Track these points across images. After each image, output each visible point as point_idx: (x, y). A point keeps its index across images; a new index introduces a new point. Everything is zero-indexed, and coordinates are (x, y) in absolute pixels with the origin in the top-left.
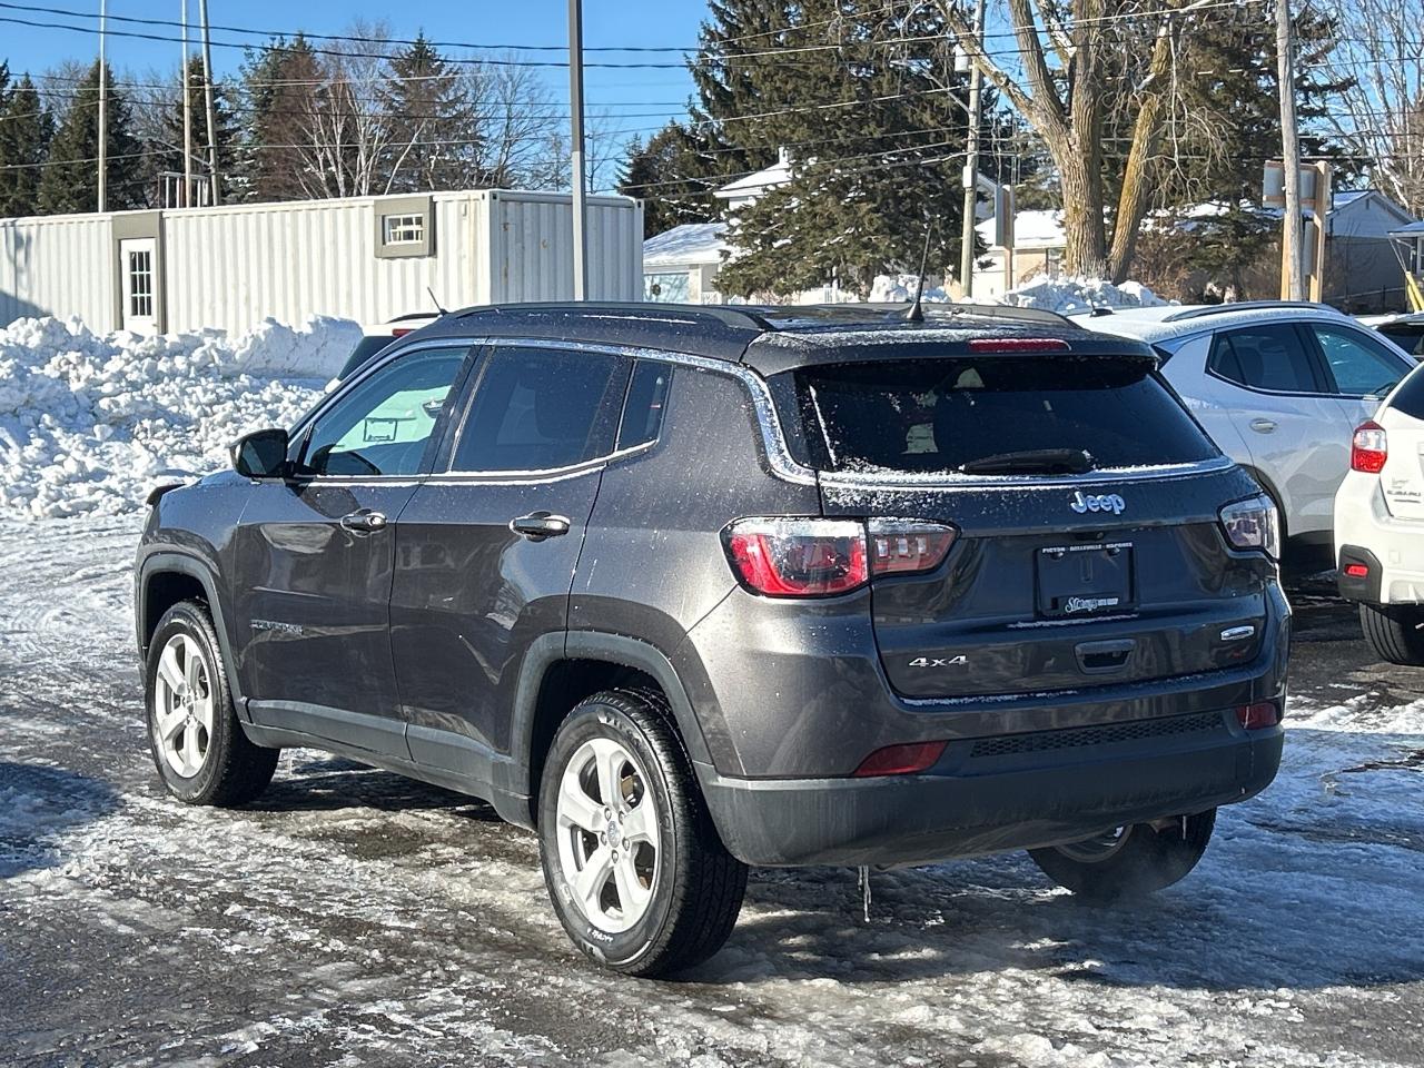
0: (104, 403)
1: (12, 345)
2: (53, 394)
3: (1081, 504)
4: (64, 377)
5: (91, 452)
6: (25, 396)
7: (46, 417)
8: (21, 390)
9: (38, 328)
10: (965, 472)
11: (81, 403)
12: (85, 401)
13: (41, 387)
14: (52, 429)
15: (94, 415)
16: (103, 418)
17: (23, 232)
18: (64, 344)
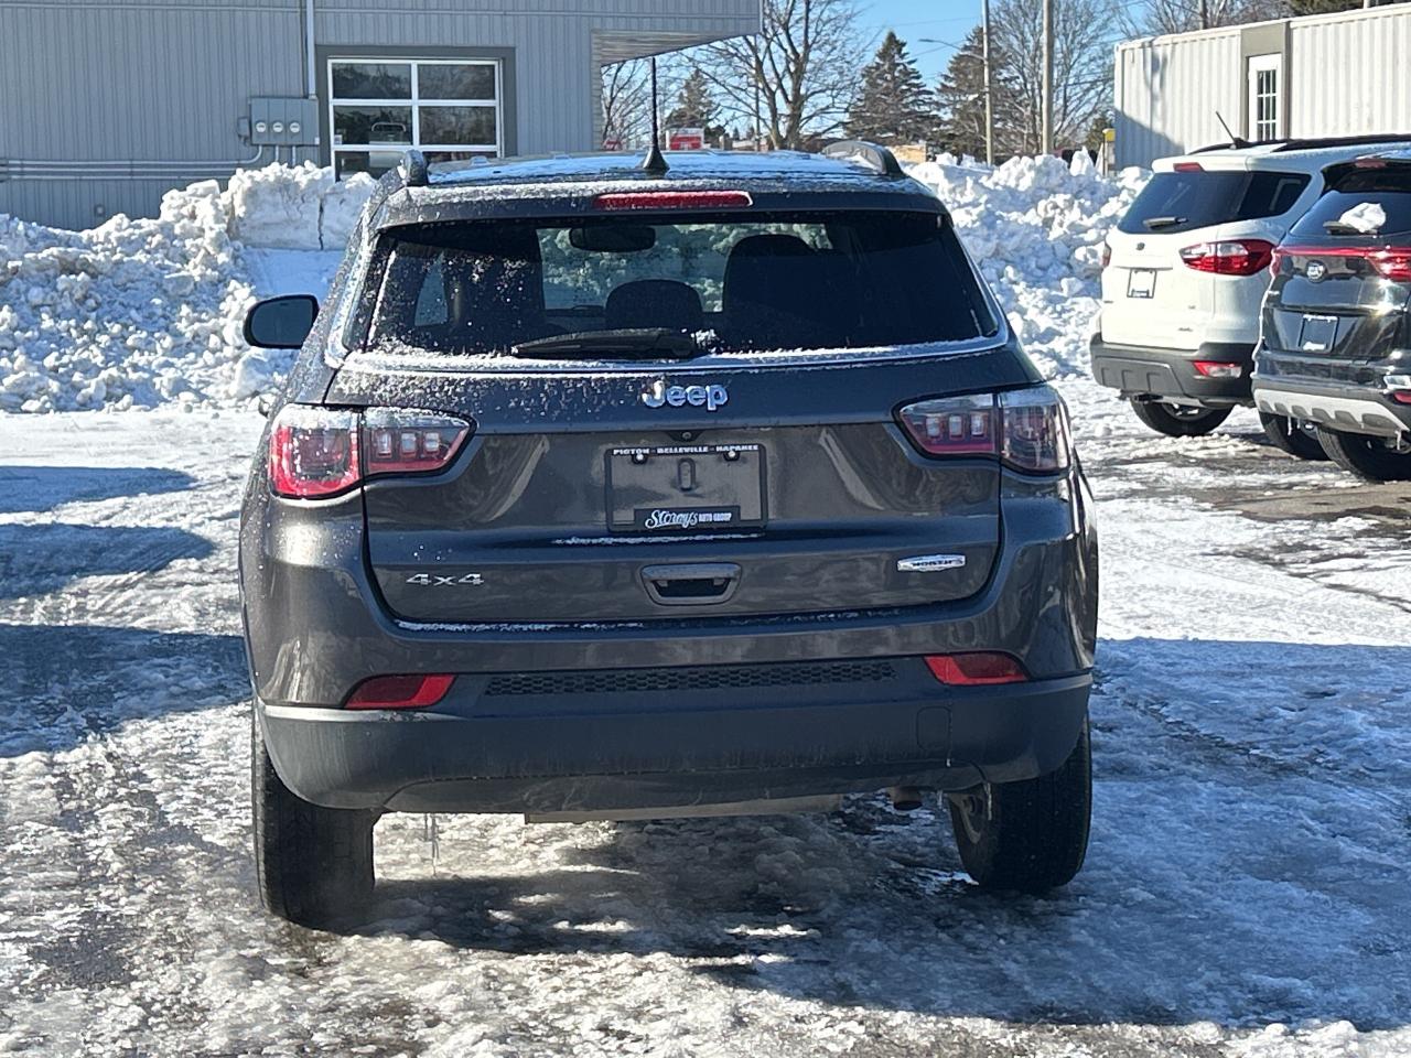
0: (1080, 253)
1: (999, 188)
2: (1027, 242)
3: (658, 396)
4: (1048, 223)
5: (1050, 309)
6: (992, 245)
7: (1010, 270)
8: (987, 239)
9: (1031, 168)
10: (518, 356)
11: (1058, 252)
12: (1062, 250)
13: (1012, 235)
14: (1015, 283)
15: (1070, 267)
16: (1077, 270)
17: (1159, 52)
18: (1061, 185)
